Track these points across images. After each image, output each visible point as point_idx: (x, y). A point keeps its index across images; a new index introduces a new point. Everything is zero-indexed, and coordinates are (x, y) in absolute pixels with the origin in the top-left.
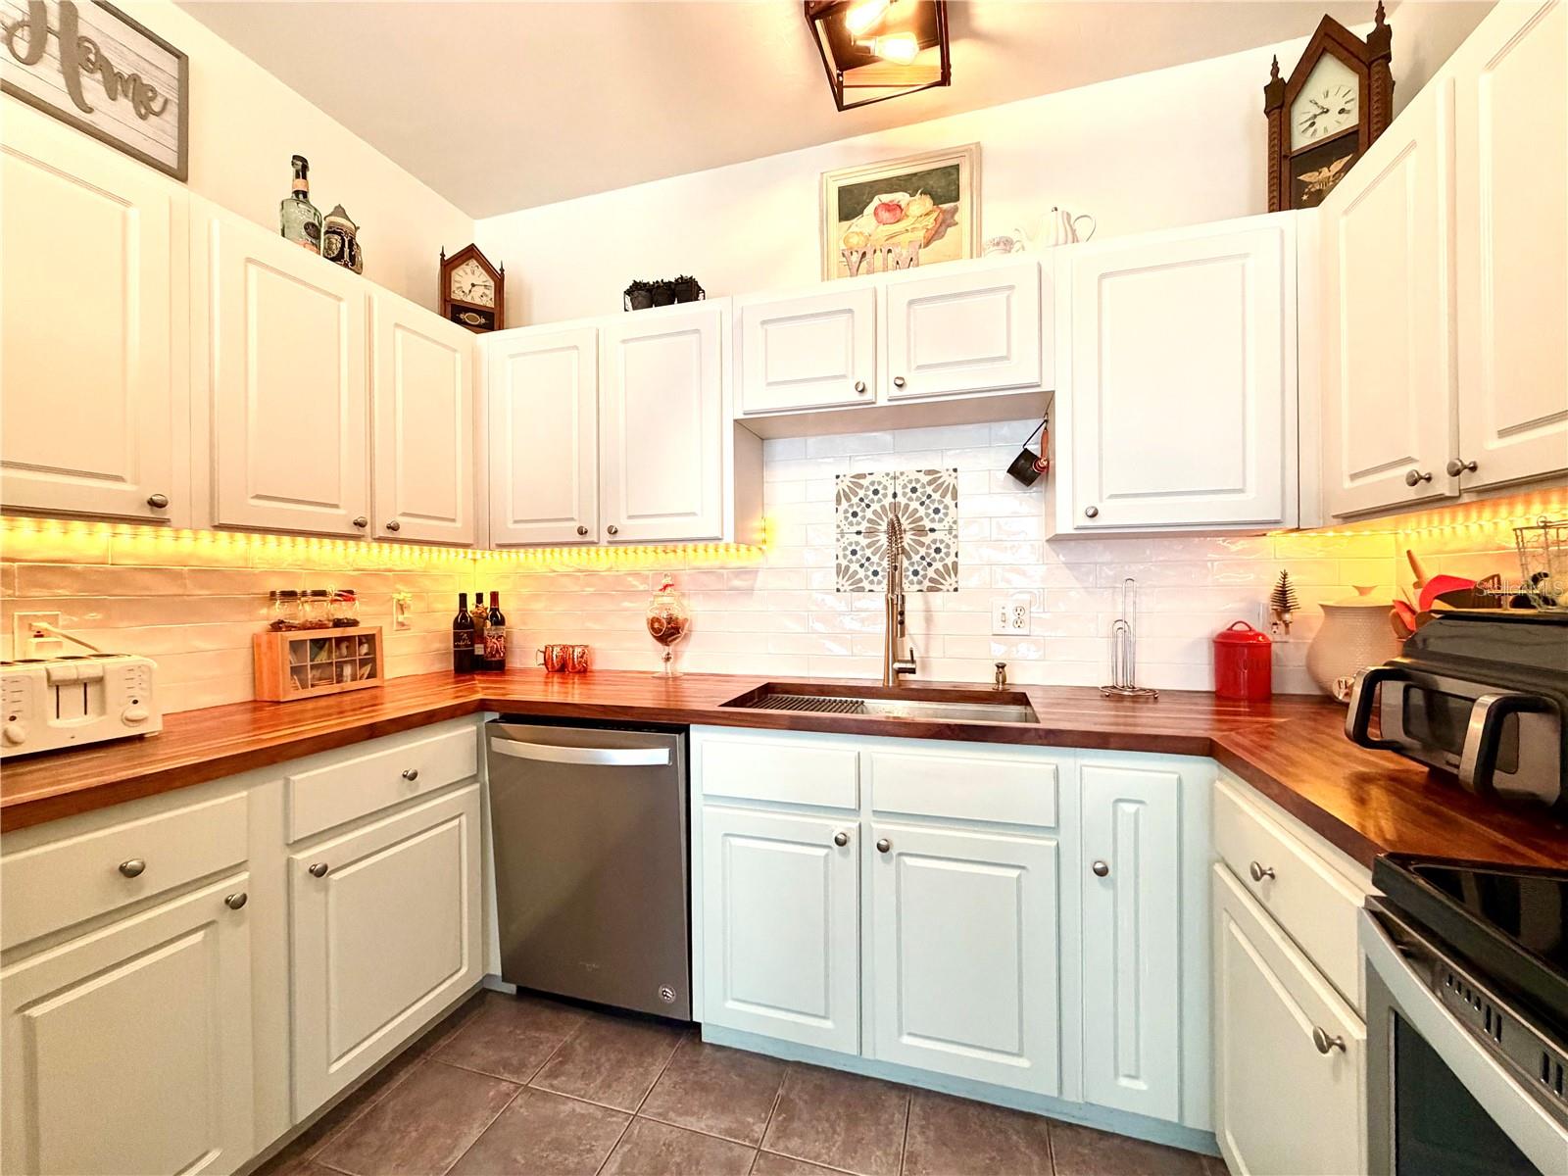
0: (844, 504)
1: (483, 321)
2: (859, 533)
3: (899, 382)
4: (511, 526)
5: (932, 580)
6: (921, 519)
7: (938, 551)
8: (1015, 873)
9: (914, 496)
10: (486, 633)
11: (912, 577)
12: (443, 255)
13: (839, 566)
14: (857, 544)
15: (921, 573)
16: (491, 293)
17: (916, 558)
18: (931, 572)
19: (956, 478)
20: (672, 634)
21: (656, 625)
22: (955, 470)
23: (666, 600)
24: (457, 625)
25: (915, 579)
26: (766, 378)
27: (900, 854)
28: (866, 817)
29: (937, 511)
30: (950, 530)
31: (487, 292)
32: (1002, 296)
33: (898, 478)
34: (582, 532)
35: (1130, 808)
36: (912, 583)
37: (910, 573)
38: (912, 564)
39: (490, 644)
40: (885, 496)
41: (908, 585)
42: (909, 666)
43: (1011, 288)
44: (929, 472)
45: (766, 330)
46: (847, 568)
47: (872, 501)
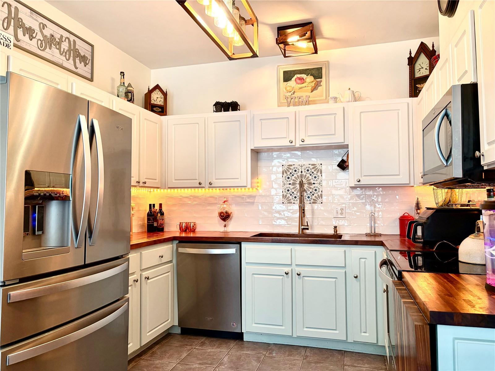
0: (285, 174)
1: (160, 110)
2: (290, 184)
3: (303, 140)
4: (174, 181)
5: (314, 200)
6: (310, 180)
7: (316, 190)
8: (334, 280)
9: (308, 172)
10: (158, 218)
11: (307, 199)
12: (149, 89)
13: (283, 195)
14: (289, 188)
15: (310, 197)
16: (162, 100)
17: (309, 192)
18: (313, 197)
19: (322, 167)
20: (228, 217)
21: (222, 214)
22: (321, 164)
23: (225, 206)
24: (148, 215)
25: (308, 199)
26: (261, 137)
27: (303, 276)
28: (294, 266)
29: (315, 177)
30: (320, 183)
31: (161, 100)
32: (333, 116)
33: (303, 166)
34: (200, 184)
35: (363, 260)
36: (307, 200)
37: (307, 197)
38: (307, 194)
39: (159, 222)
40: (298, 172)
41: (306, 201)
42: (306, 227)
43: (336, 114)
44: (313, 165)
45: (261, 122)
46: (286, 196)
47: (294, 174)
